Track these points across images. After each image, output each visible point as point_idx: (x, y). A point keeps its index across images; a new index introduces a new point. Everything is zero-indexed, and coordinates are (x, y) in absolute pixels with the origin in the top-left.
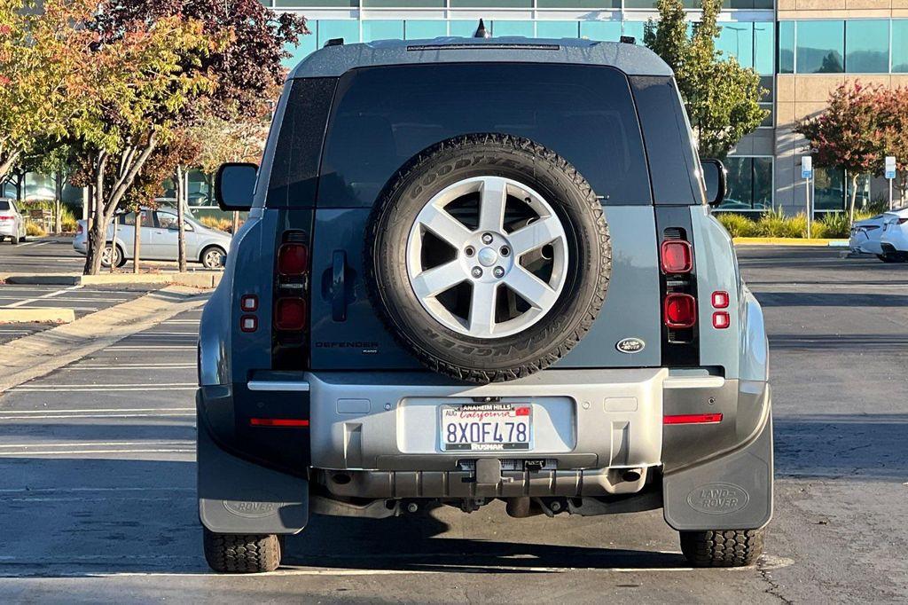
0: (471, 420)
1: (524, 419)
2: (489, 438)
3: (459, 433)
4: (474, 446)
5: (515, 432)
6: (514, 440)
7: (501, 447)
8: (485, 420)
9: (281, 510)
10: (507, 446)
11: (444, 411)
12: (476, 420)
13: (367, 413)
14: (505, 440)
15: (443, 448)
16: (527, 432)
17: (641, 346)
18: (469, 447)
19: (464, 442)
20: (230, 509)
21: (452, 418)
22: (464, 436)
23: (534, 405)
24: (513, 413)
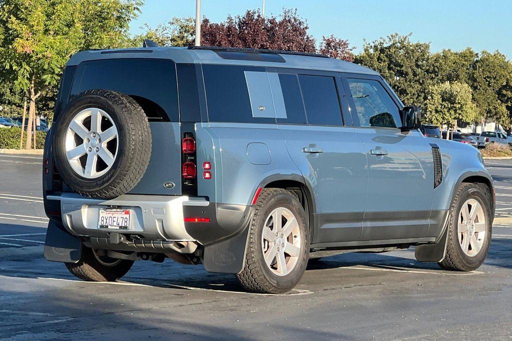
0: (109, 215)
1: (127, 216)
2: (115, 224)
3: (105, 221)
4: (109, 227)
5: (124, 222)
6: (123, 225)
7: (118, 228)
8: (114, 215)
9: (71, 253)
10: (121, 227)
11: (100, 211)
12: (111, 215)
13: (73, 210)
14: (120, 225)
15: (99, 227)
16: (128, 222)
17: (173, 185)
18: (107, 227)
19: (106, 225)
20: (55, 251)
21: (103, 214)
22: (106, 222)
23: (131, 210)
24: (123, 213)
